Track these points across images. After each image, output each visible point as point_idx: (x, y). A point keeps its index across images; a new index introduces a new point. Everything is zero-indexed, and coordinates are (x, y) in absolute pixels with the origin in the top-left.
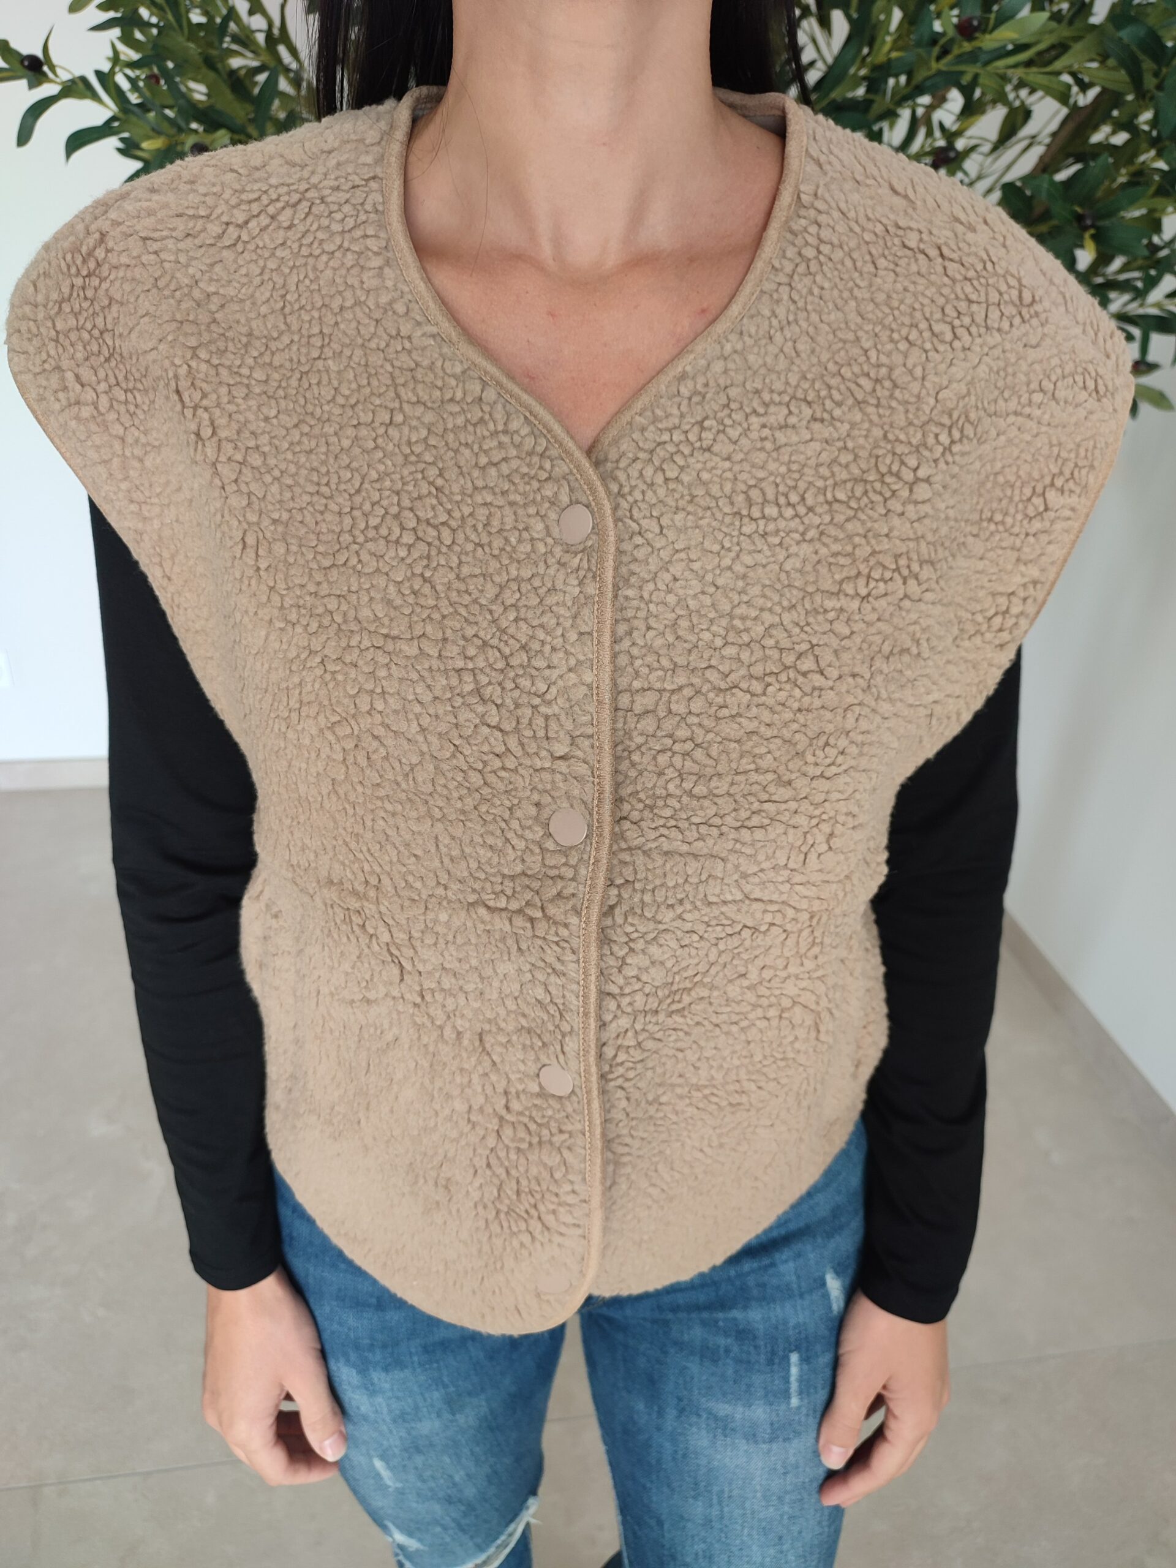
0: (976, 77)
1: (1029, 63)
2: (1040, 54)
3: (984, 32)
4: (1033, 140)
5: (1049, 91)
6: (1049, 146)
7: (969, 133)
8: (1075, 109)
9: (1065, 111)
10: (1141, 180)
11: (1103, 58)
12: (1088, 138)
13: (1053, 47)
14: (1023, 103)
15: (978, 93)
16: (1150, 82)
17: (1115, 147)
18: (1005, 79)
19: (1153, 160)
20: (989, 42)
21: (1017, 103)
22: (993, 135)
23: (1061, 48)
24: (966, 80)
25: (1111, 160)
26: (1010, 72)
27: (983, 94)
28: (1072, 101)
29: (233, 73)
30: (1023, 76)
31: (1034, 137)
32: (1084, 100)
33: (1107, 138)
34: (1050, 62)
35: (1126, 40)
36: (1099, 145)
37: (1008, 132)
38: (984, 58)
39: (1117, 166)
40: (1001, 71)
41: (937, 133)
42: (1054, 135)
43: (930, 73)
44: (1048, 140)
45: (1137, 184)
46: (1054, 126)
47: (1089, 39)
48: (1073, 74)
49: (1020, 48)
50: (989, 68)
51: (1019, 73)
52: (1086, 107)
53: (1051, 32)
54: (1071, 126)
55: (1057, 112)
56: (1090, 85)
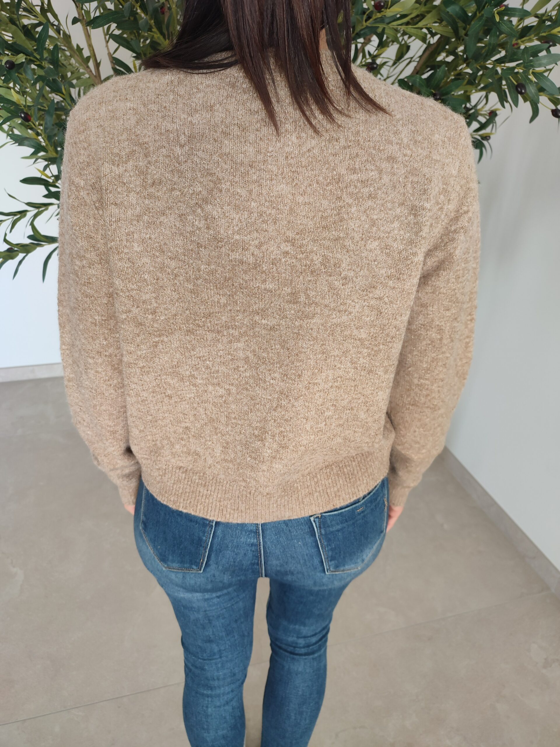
0: (384, 29)
1: (407, 24)
2: (412, 19)
3: (386, 8)
4: (411, 60)
5: (417, 37)
6: (418, 62)
7: (382, 56)
8: (429, 45)
9: (425, 46)
10: (461, 77)
11: (441, 21)
12: (436, 59)
13: (417, 16)
14: (405, 42)
15: (385, 38)
16: (462, 32)
17: (448, 62)
18: (397, 31)
19: (465, 68)
20: (389, 13)
21: (403, 42)
22: (394, 58)
23: (421, 17)
24: (380, 30)
25: (446, 69)
26: (399, 27)
27: (387, 38)
28: (427, 42)
29: (24, 27)
30: (406, 30)
31: (412, 58)
32: (434, 40)
33: (444, 59)
34: (417, 23)
35: (450, 13)
36: (441, 61)
37: (400, 56)
38: (387, 21)
39: (449, 71)
40: (395, 27)
41: (368, 56)
42: (420, 57)
43: (363, 27)
44: (418, 60)
45: (459, 79)
46: (420, 53)
47: (434, 12)
48: (428, 29)
49: (403, 16)
50: (390, 25)
51: (403, 27)
52: (434, 44)
53: (417, 9)
54: (428, 53)
55: (421, 47)
56: (436, 34)
